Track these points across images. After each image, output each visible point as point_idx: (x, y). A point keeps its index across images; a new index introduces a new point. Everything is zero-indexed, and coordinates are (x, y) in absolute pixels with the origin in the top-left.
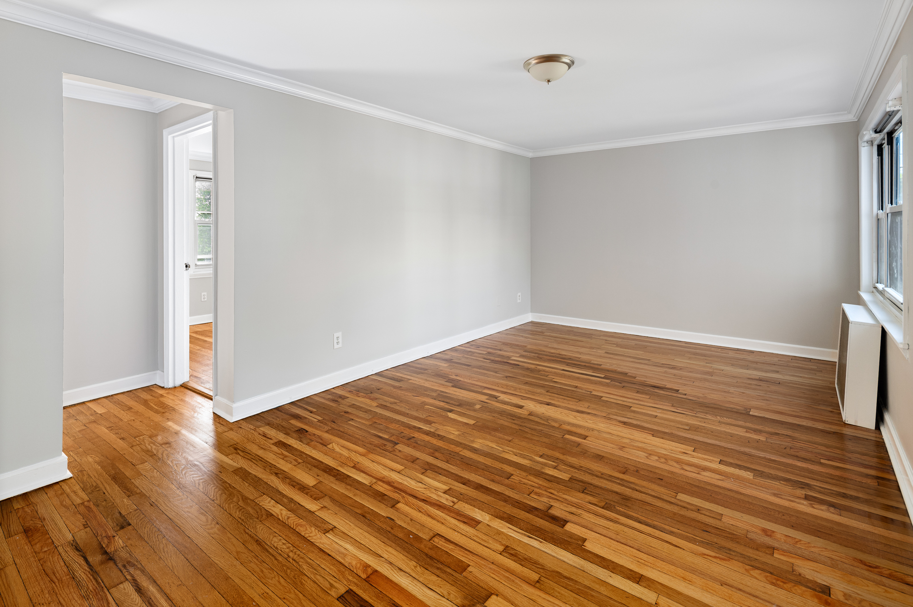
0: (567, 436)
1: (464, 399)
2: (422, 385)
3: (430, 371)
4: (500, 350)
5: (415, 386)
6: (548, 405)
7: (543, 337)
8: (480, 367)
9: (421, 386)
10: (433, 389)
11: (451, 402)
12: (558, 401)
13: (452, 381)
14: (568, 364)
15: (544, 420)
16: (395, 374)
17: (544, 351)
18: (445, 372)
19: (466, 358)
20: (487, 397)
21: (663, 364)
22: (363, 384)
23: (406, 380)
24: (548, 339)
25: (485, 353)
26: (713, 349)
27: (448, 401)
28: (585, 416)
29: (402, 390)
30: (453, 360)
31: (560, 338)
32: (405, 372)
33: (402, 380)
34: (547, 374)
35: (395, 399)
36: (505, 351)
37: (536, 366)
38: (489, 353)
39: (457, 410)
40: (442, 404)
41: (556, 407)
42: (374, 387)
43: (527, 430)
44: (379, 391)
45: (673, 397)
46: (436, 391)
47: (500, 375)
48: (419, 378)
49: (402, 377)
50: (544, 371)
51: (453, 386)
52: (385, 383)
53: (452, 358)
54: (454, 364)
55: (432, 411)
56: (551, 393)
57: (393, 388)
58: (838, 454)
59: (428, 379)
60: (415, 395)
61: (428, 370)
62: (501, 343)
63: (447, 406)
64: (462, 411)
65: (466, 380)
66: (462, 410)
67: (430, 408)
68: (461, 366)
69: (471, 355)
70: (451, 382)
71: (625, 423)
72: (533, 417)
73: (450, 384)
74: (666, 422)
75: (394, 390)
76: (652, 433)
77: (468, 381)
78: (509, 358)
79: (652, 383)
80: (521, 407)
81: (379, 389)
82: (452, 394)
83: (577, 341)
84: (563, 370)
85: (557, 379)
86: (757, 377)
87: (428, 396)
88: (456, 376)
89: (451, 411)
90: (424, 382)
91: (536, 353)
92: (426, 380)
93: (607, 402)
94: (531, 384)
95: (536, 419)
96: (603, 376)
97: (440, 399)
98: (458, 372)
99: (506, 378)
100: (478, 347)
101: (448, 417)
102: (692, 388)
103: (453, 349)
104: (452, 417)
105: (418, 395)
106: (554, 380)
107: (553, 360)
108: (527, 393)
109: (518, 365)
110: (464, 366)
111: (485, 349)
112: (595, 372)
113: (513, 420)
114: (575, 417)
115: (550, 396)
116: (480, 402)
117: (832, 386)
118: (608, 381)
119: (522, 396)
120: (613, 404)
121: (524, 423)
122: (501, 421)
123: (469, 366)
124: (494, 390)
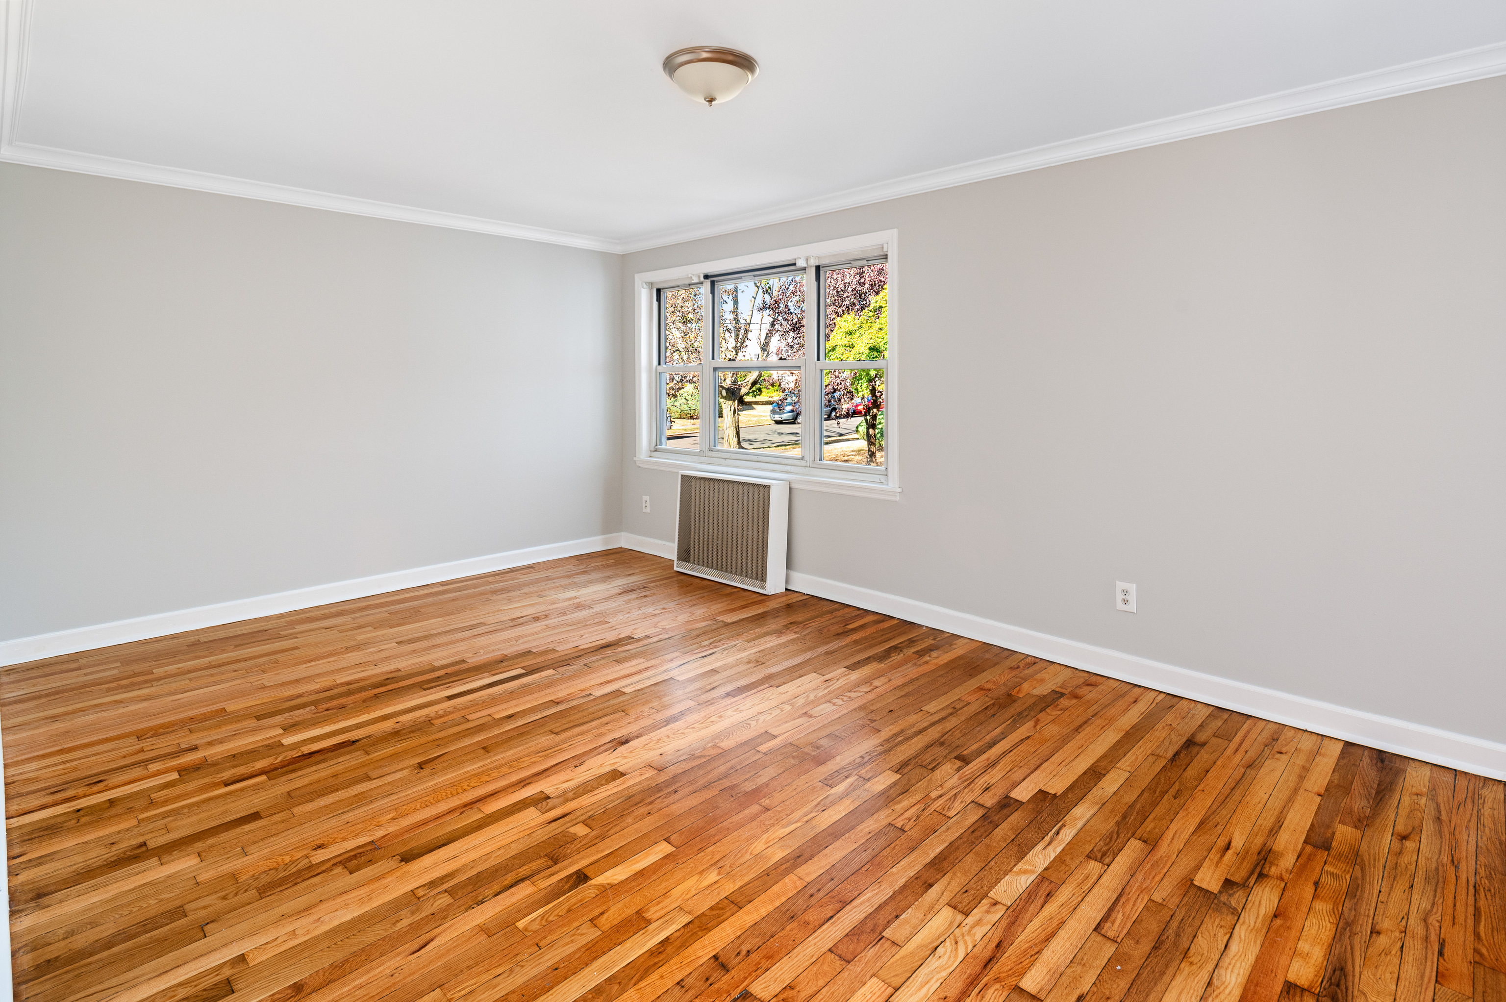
0: (764, 749)
4: (193, 749)
8: (296, 799)
11: (524, 871)
12: (611, 730)
15: (690, 759)
18: (264, 868)
20: (532, 810)
21: (513, 620)
24: (211, 675)
25: (173, 776)
27: (511, 877)
30: (153, 845)
34: (454, 717)
36: (211, 744)
37: (393, 720)
38: (188, 770)
39: (586, 861)
43: (727, 783)
46: (414, 897)
47: (397, 775)
50: (432, 718)
56: (563, 731)
63: (547, 882)
65: (381, 833)
66: (588, 856)
67: (542, 917)
70: (368, 863)
72: (672, 768)
77: (391, 828)
78: (275, 746)
80: (617, 774)
83: (283, 651)
85: (499, 712)
87: (440, 917)
89: (582, 877)
91: (297, 707)
93: (647, 691)
95: (686, 766)
96: (522, 671)
98: (286, 841)
99: (428, 770)
102: (633, 627)
106: (498, 716)
108: (549, 756)
109: (355, 742)
111: (143, 771)
112: (493, 673)
113: (677, 793)
114: (694, 728)
115: (582, 734)
116: (553, 824)
117: (672, 571)
118: (551, 672)
119: (557, 764)
120: (653, 688)
121: (697, 782)
122: (674, 807)
123: (255, 816)
124: (492, 795)
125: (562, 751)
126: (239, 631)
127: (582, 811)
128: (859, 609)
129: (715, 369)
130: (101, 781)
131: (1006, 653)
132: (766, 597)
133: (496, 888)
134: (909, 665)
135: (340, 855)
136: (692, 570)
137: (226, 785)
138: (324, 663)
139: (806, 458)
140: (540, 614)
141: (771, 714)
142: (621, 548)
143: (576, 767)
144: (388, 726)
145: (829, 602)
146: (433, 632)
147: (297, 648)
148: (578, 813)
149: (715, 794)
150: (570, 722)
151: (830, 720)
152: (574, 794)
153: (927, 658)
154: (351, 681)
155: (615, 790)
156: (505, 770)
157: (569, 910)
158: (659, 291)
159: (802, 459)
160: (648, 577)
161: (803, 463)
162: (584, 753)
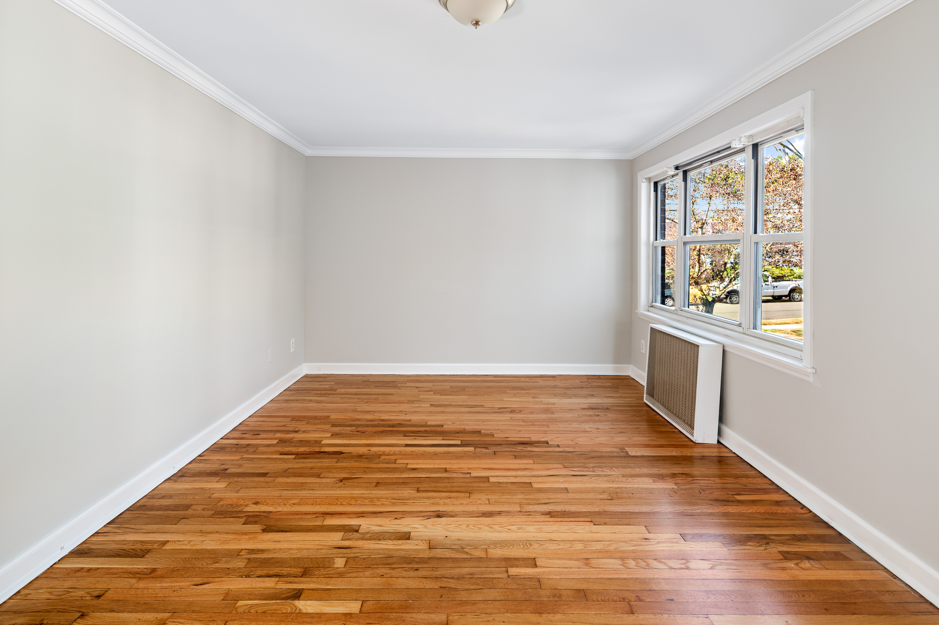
0: (513, 571)
1: (305, 554)
2: (199, 547)
3: (199, 508)
4: (297, 432)
5: (186, 556)
6: (439, 516)
7: (341, 396)
8: (285, 473)
9: (198, 551)
10: (229, 550)
11: (285, 571)
12: (445, 504)
13: (256, 519)
14: (405, 434)
15: (457, 550)
16: (122, 538)
17: (359, 420)
18: (230, 502)
19: (249, 459)
20: (340, 535)
21: (500, 408)
22: (47, 596)
23: (156, 546)
24: (349, 398)
25: (275, 442)
26: (522, 379)
27: (276, 571)
28: (498, 519)
29: (162, 577)
30: (228, 471)
31: (362, 394)
32: (143, 527)
33: (148, 551)
34: (393, 458)
35: (156, 610)
36: (304, 432)
37: (369, 448)
38: (282, 441)
39: (312, 586)
40: (269, 584)
41: (452, 516)
42: (81, 593)
43: (452, 584)
44: (100, 601)
45: (550, 454)
46: (238, 553)
47: (328, 480)
48: (183, 533)
49: (142, 542)
50: (384, 454)
51: (264, 531)
52: (109, 572)
53: (223, 467)
54: (236, 479)
55: (260, 610)
56: (424, 491)
57: (134, 581)
58: (732, 483)
59: (204, 528)
60: (198, 580)
61: (194, 507)
62: (289, 419)
63: (283, 586)
64: (320, 587)
65: (279, 509)
66: (318, 583)
67: (252, 606)
68: (252, 479)
69: (254, 452)
70: (255, 523)
71: (550, 514)
72: (439, 551)
73: (257, 528)
74: (584, 496)
75: (141, 585)
76: (589, 519)
77: (285, 509)
78: (318, 442)
79: (516, 439)
80: (406, 536)
81: (99, 597)
82: (274, 550)
83: (386, 394)
84: (407, 445)
85: (413, 464)
86: (586, 406)
87: (228, 572)
88: (256, 503)
89: (297, 595)
90: (202, 539)
91: (351, 426)
92: (201, 532)
93: (502, 485)
94: (386, 484)
95: (448, 554)
96: (459, 442)
97: (259, 573)
98: (254, 493)
99: (341, 484)
100: (256, 433)
101: (300, 614)
102: (558, 435)
103: (216, 448)
104: (310, 610)
105: (205, 580)
106: (409, 466)
107: (382, 432)
108: (394, 504)
109: (342, 453)
110: (256, 479)
111: (271, 435)
112: (444, 438)
113: (416, 571)
114: (492, 528)
115: (428, 498)
116: (336, 550)
117: (642, 402)
118: (472, 449)
119: (390, 512)
120: (509, 485)
121: (437, 571)
122: (401, 580)
123: (264, 475)
124: (341, 514)
125: (405, 504)
126: (387, 379)
127: (359, 551)
128: (773, 483)
129: (685, 243)
130: (258, 434)
131: (926, 606)
132: (691, 443)
133: (264, 572)
134: (758, 562)
135: (254, 512)
136: (654, 405)
137: (281, 454)
138: (390, 406)
139: (743, 325)
140: (517, 409)
141: (559, 545)
142: (629, 376)
143: (396, 519)
144: (363, 450)
145: (749, 467)
146: (453, 404)
147: (393, 394)
148: (354, 551)
149: (434, 587)
150: (436, 487)
151: (600, 576)
152: (370, 536)
153: (791, 564)
154: (385, 419)
155: (391, 547)
156: (367, 501)
157: (264, 612)
158: (656, 184)
159: (740, 325)
160: (622, 402)
161: (740, 329)
162: (412, 511)
